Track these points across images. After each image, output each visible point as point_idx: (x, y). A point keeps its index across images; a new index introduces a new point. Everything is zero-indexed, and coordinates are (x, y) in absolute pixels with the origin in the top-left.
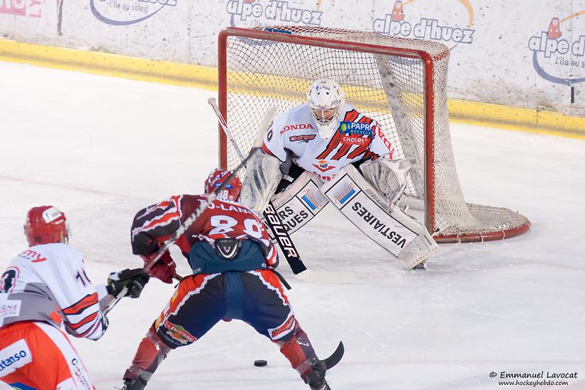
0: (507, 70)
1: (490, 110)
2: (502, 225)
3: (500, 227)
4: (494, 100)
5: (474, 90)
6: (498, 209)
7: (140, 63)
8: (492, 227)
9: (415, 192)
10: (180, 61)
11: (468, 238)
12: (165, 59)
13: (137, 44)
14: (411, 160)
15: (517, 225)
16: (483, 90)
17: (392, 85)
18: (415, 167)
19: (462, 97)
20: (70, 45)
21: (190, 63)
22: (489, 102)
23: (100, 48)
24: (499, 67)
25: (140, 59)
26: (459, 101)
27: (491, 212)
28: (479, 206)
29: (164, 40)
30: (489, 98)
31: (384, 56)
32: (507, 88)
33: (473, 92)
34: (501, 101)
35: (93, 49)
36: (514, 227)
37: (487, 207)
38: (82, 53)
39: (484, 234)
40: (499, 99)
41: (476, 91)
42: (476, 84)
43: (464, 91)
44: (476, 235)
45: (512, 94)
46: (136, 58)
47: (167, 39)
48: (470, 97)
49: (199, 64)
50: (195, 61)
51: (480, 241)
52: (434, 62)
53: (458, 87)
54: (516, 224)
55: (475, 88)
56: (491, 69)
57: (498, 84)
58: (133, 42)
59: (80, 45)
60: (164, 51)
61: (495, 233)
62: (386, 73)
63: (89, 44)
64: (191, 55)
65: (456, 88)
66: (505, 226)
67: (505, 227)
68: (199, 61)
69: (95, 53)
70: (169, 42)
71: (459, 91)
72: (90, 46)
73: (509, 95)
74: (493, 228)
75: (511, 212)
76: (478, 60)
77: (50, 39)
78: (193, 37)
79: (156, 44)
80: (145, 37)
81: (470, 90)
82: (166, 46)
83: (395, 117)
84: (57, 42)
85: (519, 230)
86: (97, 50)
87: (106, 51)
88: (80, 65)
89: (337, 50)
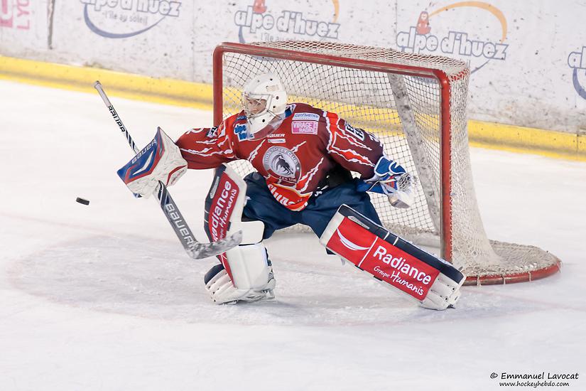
0: (544, 90)
1: (526, 134)
2: (528, 265)
3: (526, 267)
4: (529, 123)
5: (508, 112)
6: (525, 246)
7: (139, 81)
8: (517, 268)
9: (433, 228)
10: (184, 79)
11: (490, 280)
12: (167, 77)
13: (134, 59)
14: (429, 192)
15: (546, 266)
16: (518, 112)
17: (407, 108)
18: (434, 200)
19: (495, 119)
20: (62, 61)
21: (194, 81)
22: (524, 126)
23: (95, 64)
24: (535, 86)
25: (139, 76)
26: (491, 124)
27: (518, 250)
28: (504, 244)
29: (166, 55)
30: (524, 121)
31: (399, 76)
32: (544, 110)
33: (506, 115)
34: (537, 124)
35: (87, 65)
36: (542, 268)
37: (513, 245)
38: (75, 69)
39: (507, 276)
40: (535, 122)
41: (510, 113)
42: (510, 105)
43: (497, 113)
44: (498, 276)
45: (550, 116)
46: (135, 75)
47: (169, 54)
48: (503, 120)
49: (204, 82)
50: (199, 78)
51: (502, 283)
52: (451, 83)
53: (490, 108)
54: (544, 264)
55: (508, 109)
56: (527, 89)
57: (534, 105)
58: (131, 57)
59: (73, 60)
60: (165, 67)
61: (521, 274)
62: (400, 94)
63: (83, 60)
64: (194, 71)
65: (488, 110)
66: (532, 266)
67: (532, 268)
68: (205, 79)
69: (89, 69)
70: (171, 57)
71: (491, 113)
72: (85, 61)
73: (547, 117)
74: (519, 269)
75: (539, 251)
76: (512, 78)
77: (39, 54)
78: (198, 52)
79: (157, 59)
80: (145, 52)
81: (504, 112)
82: (167, 62)
83: (411, 144)
84: (47, 58)
85: (548, 271)
86: (92, 66)
87: (102, 68)
88: (72, 82)
89: (347, 69)
